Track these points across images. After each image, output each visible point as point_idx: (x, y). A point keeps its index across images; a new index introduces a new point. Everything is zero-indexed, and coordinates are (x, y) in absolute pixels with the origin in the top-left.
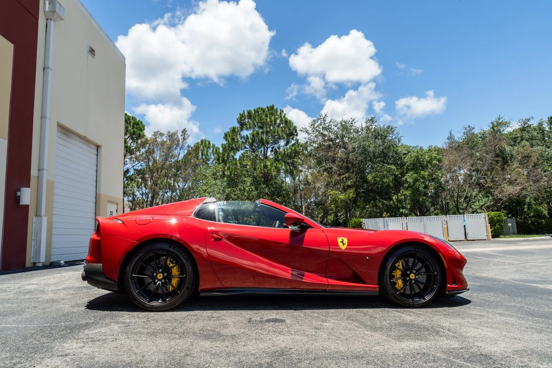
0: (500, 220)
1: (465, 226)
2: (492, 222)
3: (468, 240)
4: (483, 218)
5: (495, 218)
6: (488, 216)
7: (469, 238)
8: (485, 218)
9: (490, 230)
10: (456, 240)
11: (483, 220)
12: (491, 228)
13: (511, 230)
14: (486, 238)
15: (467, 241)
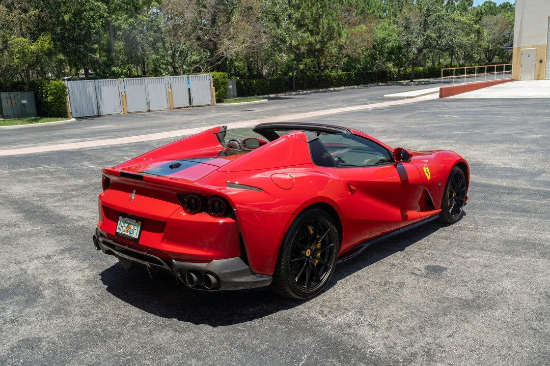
0: (225, 83)
1: (189, 89)
2: (217, 85)
3: (193, 107)
4: (208, 80)
5: (220, 80)
6: (213, 77)
7: (194, 103)
8: (210, 79)
9: (214, 94)
10: (181, 106)
11: (208, 82)
12: (216, 92)
13: (232, 93)
14: (210, 103)
15: (191, 108)
